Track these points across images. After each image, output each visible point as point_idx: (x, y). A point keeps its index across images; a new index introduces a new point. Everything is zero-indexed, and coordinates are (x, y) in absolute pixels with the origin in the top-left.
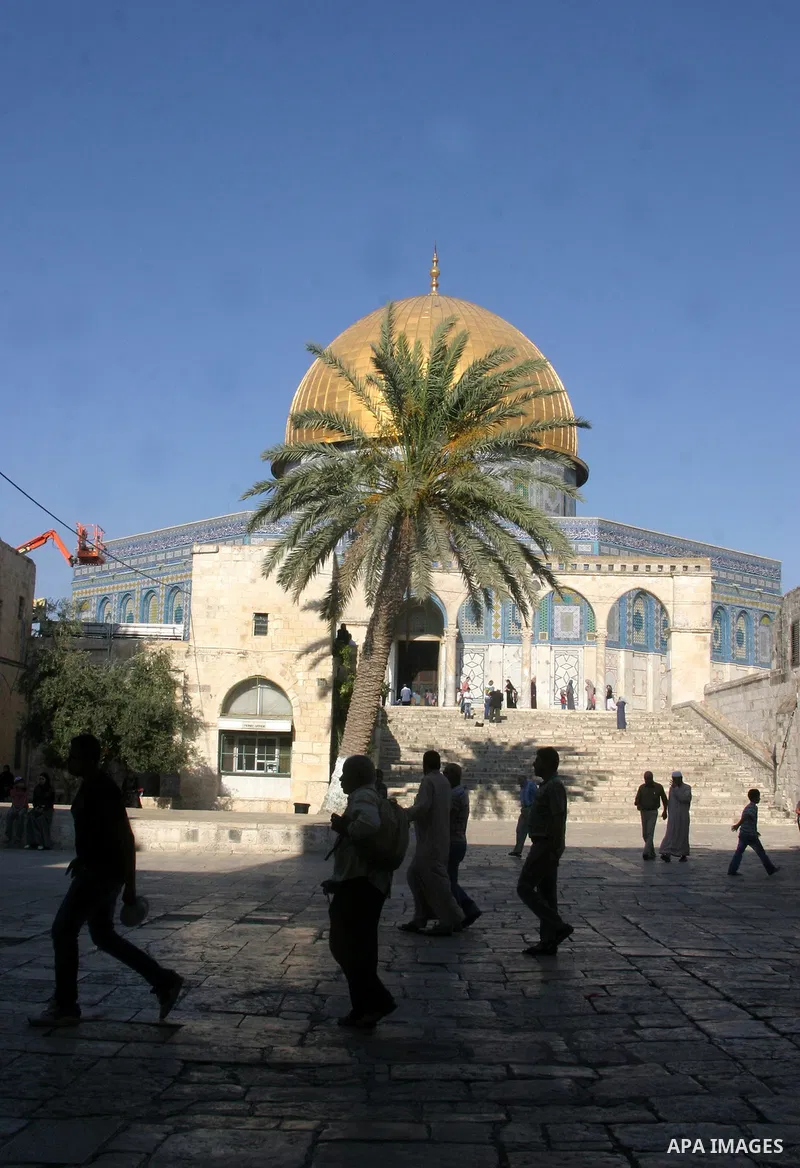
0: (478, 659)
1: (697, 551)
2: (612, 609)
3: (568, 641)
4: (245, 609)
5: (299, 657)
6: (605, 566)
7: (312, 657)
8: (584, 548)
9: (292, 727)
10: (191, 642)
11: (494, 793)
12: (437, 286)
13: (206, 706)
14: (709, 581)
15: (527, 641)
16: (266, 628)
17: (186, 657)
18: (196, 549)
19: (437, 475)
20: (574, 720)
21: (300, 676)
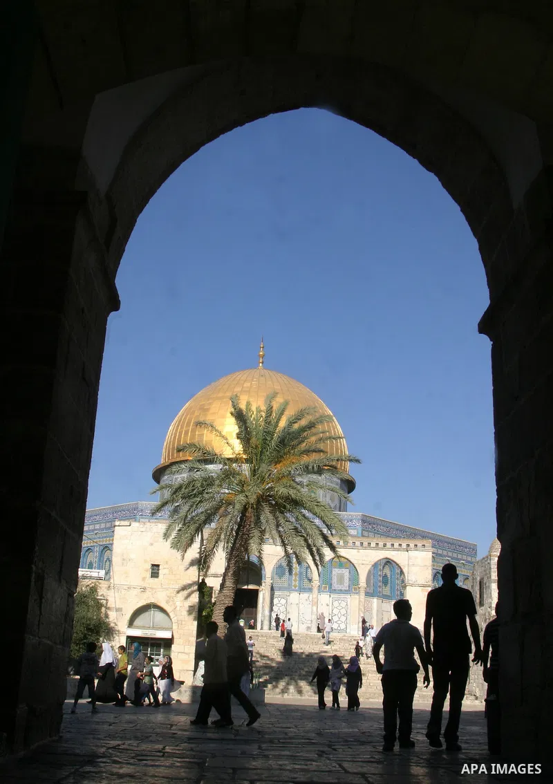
0: (283, 601)
1: (424, 536)
2: (369, 572)
3: (341, 591)
4: (146, 561)
5: (178, 592)
6: (365, 544)
7: (185, 593)
8: (352, 532)
9: (172, 635)
10: (112, 581)
11: (296, 682)
12: (262, 363)
13: (119, 620)
14: (430, 554)
15: (315, 590)
16: (158, 573)
17: (108, 590)
18: (117, 523)
19: (268, 484)
20: (344, 640)
21: (178, 604)
